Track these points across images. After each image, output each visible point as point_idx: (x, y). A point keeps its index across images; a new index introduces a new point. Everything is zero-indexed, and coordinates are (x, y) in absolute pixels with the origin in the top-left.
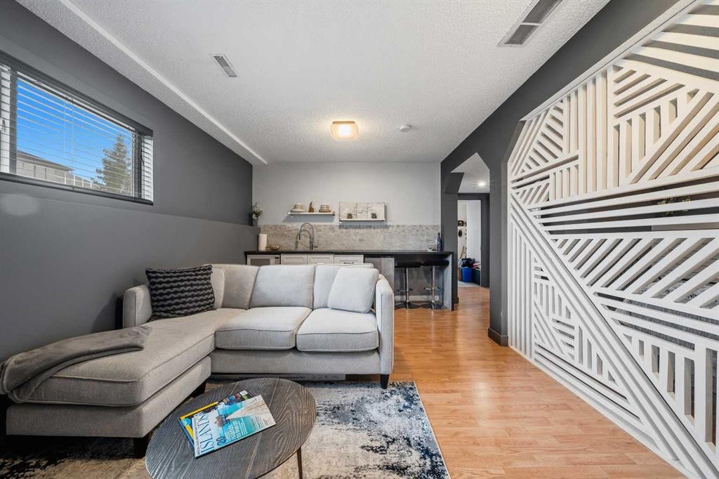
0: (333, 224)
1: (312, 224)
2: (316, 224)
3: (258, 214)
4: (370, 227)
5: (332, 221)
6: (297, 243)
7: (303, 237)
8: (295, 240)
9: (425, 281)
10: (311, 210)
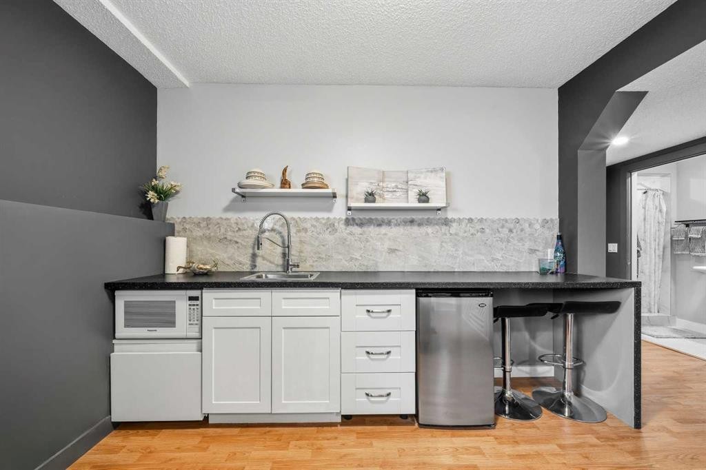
0: (331, 216)
1: (288, 215)
2: (296, 215)
3: (164, 195)
4: (412, 222)
5: (330, 210)
6: (254, 256)
7: (266, 244)
8: (251, 251)
9: (527, 335)
10: (285, 183)
